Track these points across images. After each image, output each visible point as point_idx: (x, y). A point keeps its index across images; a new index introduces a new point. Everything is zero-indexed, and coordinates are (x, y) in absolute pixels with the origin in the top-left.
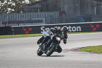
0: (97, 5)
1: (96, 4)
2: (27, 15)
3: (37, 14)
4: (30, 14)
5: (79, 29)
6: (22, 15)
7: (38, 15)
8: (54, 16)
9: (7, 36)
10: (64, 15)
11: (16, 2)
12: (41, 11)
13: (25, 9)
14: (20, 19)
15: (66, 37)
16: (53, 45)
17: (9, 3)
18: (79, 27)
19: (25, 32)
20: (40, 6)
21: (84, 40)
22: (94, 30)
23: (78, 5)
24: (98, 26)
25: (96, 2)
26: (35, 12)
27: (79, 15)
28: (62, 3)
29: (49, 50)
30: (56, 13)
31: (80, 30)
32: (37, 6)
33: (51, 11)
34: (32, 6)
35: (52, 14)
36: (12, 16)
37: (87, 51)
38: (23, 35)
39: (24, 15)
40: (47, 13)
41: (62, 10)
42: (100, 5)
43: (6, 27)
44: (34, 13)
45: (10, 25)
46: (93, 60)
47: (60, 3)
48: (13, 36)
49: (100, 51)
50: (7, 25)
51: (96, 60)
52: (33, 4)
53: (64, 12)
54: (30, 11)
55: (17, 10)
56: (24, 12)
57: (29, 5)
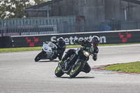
0: (129, 7)
1: (127, 5)
2: (32, 20)
3: (45, 19)
4: (35, 19)
5: (103, 39)
6: (25, 21)
7: (47, 21)
8: (69, 22)
9: (4, 49)
10: (83, 21)
11: (16, 3)
12: (52, 15)
13: (30, 13)
14: (22, 26)
15: (96, 51)
16: (79, 62)
17: (7, 5)
18: (104, 37)
19: (29, 44)
20: (50, 8)
21: (110, 55)
22: (123, 41)
23: (101, 7)
24: (129, 36)
25: (127, 3)
26: (43, 16)
27: (103, 21)
28: (79, 4)
29: (74, 69)
30: (72, 18)
31: (105, 42)
32: (46, 8)
33: (65, 15)
34: (38, 8)
35: (66, 19)
36: (12, 23)
37: (114, 70)
38: (26, 48)
39: (28, 20)
40: (59, 19)
41: (80, 14)
42: (132, 6)
43: (3, 37)
44: (42, 19)
45: (8, 34)
46: (122, 82)
47: (77, 4)
48: (13, 49)
49: (131, 70)
50: (4, 35)
51: (127, 82)
52: (40, 5)
53: (83, 17)
54: (37, 16)
55: (18, 15)
56: (27, 16)
57: (34, 7)
